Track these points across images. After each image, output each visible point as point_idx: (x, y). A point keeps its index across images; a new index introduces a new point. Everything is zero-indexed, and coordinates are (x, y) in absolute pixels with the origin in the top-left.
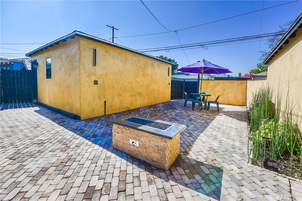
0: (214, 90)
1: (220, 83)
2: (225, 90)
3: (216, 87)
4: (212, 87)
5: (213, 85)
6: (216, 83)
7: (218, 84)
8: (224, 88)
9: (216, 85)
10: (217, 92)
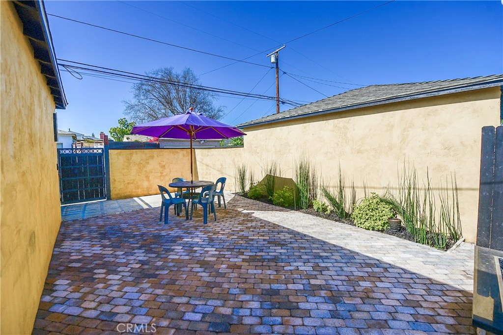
0: (145, 169)
1: (155, 156)
2: (164, 166)
3: (148, 162)
4: (140, 163)
5: (142, 160)
6: (148, 155)
7: (152, 157)
8: (163, 164)
9: (148, 160)
10: (152, 172)
